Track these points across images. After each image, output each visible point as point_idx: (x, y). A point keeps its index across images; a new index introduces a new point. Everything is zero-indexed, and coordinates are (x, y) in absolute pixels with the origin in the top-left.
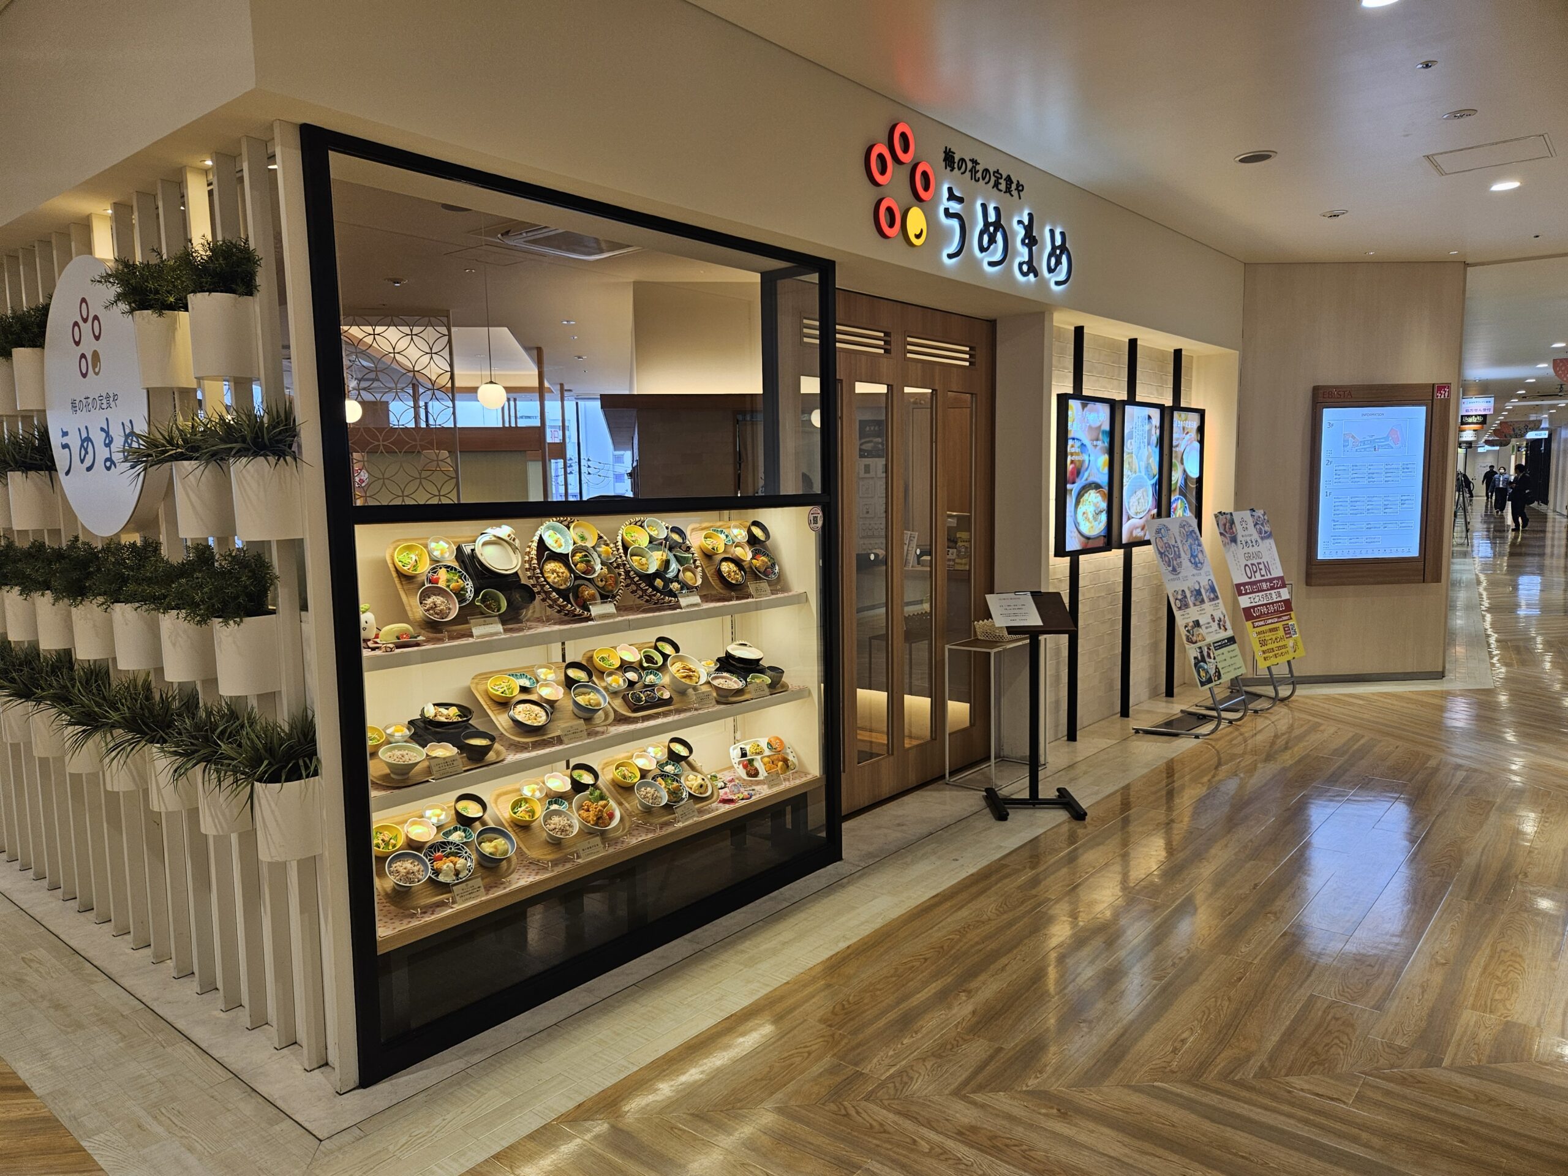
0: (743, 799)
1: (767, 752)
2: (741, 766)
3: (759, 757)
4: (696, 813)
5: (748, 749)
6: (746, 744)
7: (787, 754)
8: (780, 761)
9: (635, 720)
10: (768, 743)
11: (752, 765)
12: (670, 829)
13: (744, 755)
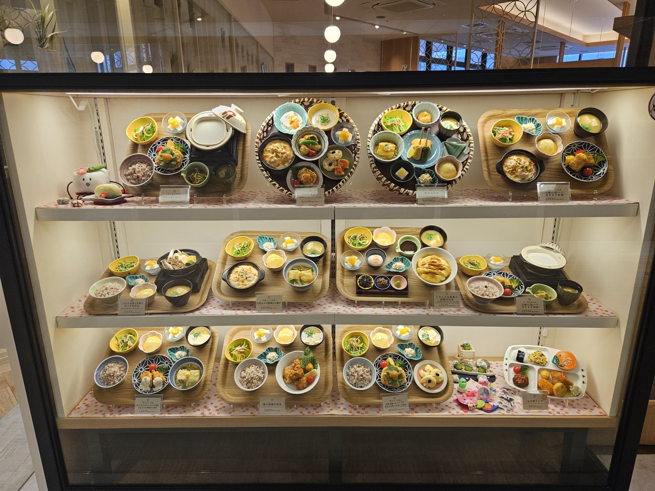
0: (481, 409)
1: (551, 366)
2: (512, 369)
3: (537, 368)
4: (407, 408)
5: (529, 354)
6: (527, 348)
7: (577, 377)
8: (560, 381)
9: (360, 304)
10: (556, 357)
11: (524, 374)
12: (372, 413)
13: (520, 358)
